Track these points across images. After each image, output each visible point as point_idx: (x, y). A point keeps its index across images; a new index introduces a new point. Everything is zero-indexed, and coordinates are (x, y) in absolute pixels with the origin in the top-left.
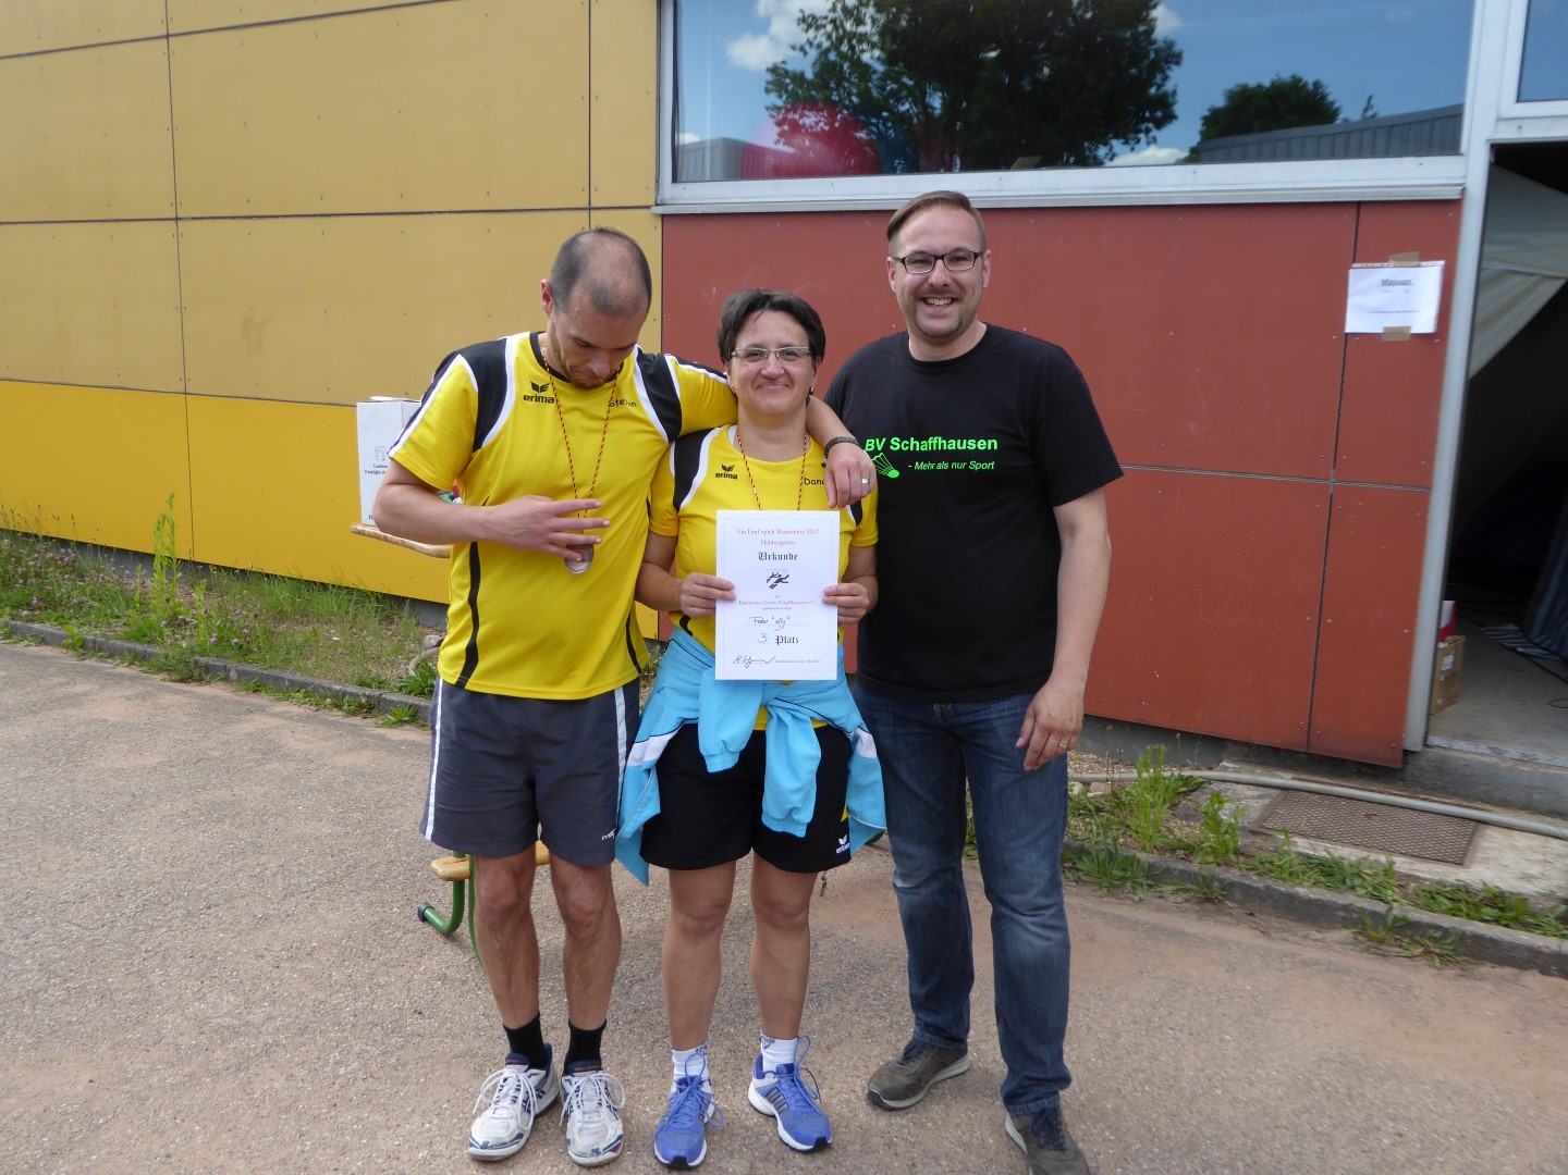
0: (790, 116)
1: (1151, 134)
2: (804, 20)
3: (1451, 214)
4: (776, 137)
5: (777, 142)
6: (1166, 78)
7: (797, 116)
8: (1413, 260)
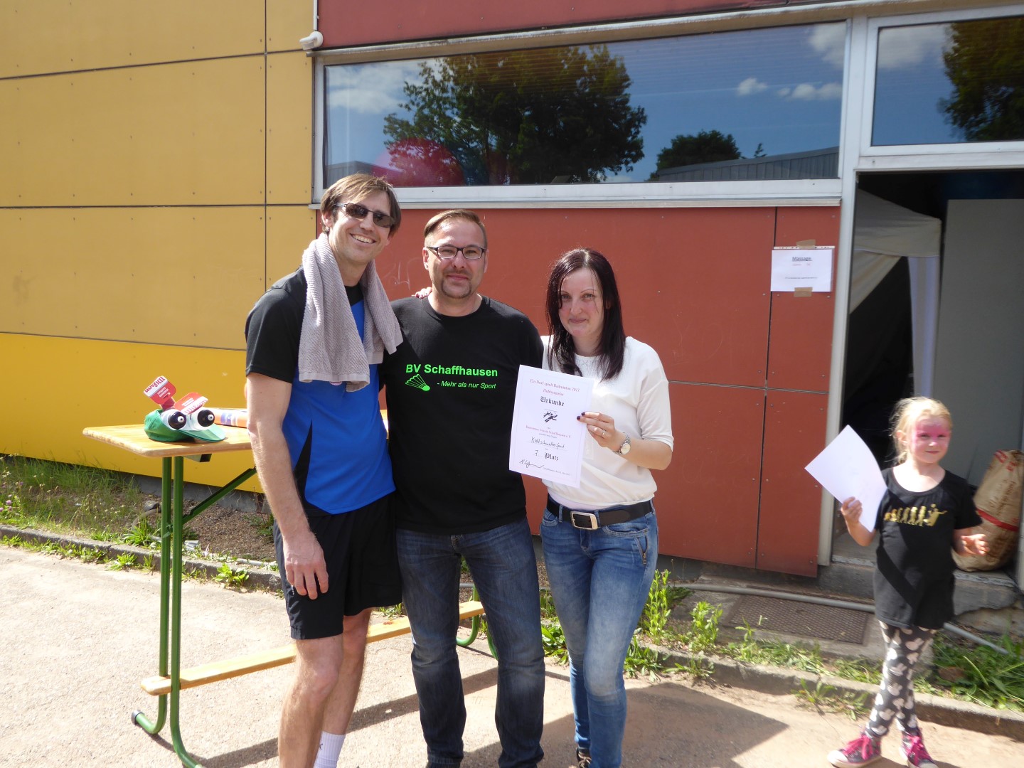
0: (399, 149)
1: (629, 165)
2: (408, 88)
3: (834, 216)
4: (390, 162)
5: (391, 165)
6: (638, 132)
7: (405, 149)
8: (811, 245)
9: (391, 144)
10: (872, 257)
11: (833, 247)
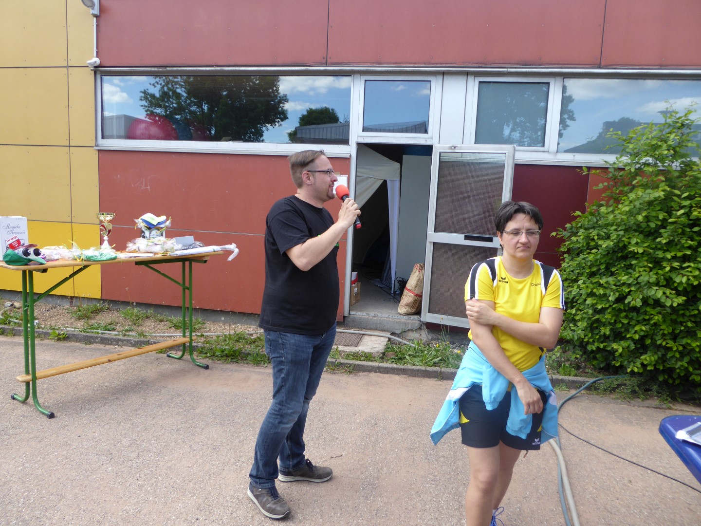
3: (347, 162)
9: (145, 106)
10: (372, 179)
11: (347, 176)
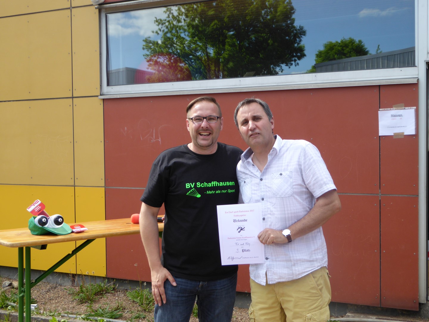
0: (153, 58)
1: (297, 62)
2: (157, 21)
3: (414, 89)
4: (147, 67)
6: (300, 41)
7: (155, 58)
8: (402, 107)
11: (415, 108)
